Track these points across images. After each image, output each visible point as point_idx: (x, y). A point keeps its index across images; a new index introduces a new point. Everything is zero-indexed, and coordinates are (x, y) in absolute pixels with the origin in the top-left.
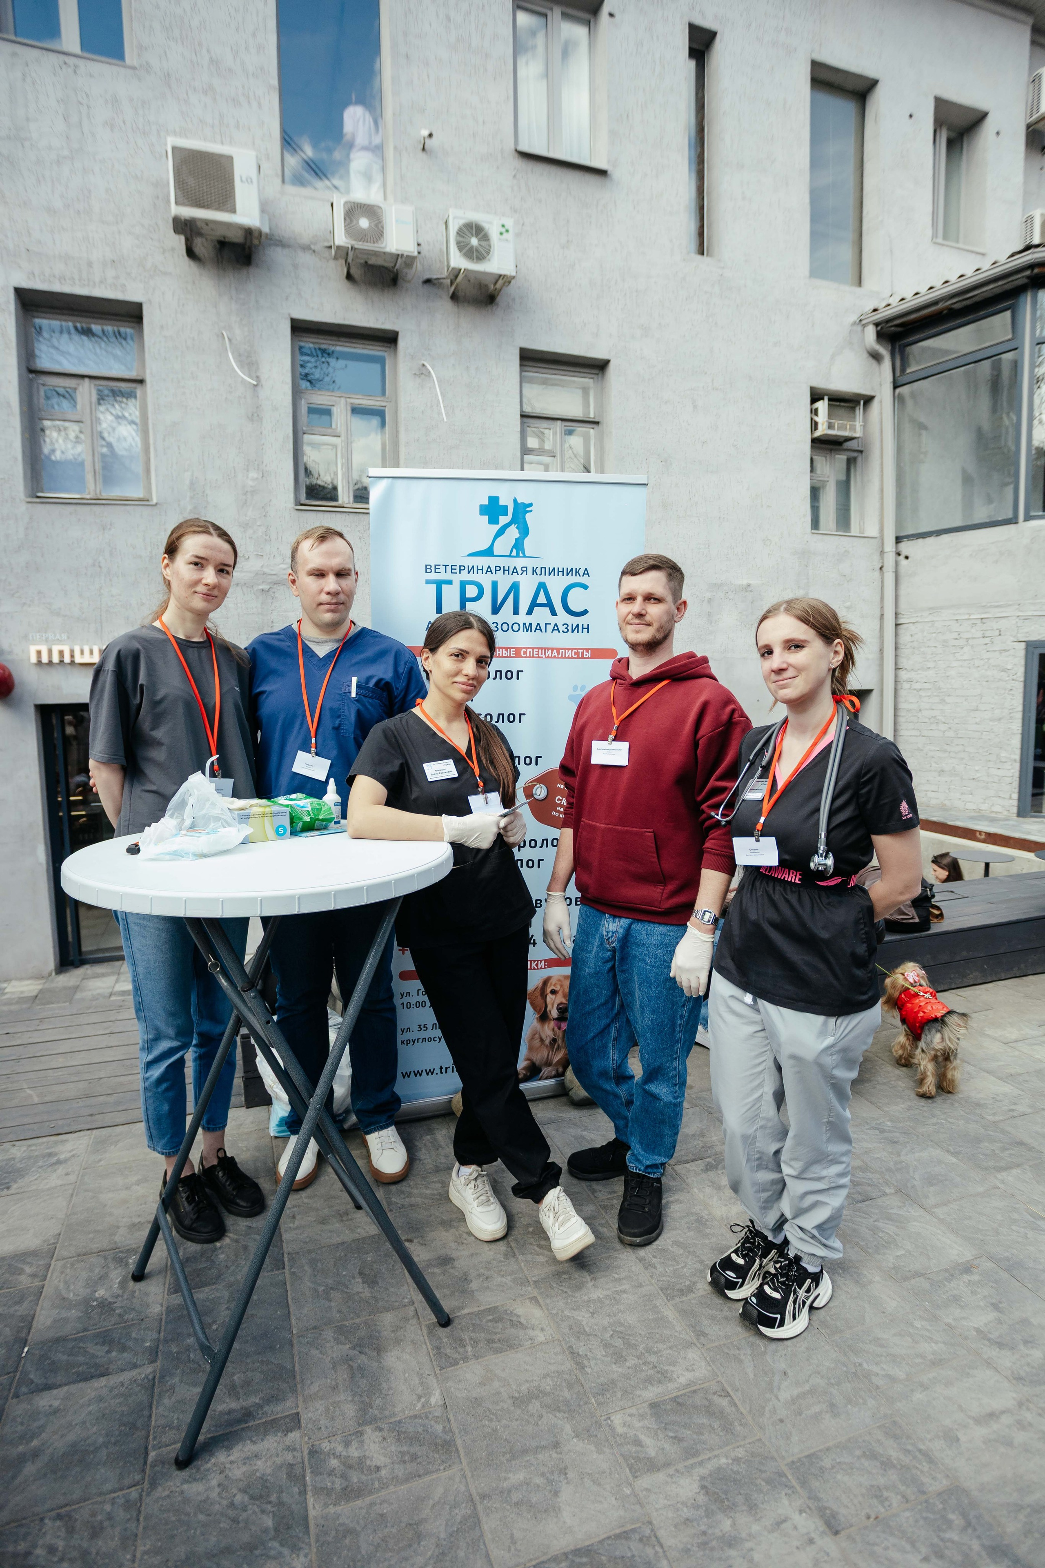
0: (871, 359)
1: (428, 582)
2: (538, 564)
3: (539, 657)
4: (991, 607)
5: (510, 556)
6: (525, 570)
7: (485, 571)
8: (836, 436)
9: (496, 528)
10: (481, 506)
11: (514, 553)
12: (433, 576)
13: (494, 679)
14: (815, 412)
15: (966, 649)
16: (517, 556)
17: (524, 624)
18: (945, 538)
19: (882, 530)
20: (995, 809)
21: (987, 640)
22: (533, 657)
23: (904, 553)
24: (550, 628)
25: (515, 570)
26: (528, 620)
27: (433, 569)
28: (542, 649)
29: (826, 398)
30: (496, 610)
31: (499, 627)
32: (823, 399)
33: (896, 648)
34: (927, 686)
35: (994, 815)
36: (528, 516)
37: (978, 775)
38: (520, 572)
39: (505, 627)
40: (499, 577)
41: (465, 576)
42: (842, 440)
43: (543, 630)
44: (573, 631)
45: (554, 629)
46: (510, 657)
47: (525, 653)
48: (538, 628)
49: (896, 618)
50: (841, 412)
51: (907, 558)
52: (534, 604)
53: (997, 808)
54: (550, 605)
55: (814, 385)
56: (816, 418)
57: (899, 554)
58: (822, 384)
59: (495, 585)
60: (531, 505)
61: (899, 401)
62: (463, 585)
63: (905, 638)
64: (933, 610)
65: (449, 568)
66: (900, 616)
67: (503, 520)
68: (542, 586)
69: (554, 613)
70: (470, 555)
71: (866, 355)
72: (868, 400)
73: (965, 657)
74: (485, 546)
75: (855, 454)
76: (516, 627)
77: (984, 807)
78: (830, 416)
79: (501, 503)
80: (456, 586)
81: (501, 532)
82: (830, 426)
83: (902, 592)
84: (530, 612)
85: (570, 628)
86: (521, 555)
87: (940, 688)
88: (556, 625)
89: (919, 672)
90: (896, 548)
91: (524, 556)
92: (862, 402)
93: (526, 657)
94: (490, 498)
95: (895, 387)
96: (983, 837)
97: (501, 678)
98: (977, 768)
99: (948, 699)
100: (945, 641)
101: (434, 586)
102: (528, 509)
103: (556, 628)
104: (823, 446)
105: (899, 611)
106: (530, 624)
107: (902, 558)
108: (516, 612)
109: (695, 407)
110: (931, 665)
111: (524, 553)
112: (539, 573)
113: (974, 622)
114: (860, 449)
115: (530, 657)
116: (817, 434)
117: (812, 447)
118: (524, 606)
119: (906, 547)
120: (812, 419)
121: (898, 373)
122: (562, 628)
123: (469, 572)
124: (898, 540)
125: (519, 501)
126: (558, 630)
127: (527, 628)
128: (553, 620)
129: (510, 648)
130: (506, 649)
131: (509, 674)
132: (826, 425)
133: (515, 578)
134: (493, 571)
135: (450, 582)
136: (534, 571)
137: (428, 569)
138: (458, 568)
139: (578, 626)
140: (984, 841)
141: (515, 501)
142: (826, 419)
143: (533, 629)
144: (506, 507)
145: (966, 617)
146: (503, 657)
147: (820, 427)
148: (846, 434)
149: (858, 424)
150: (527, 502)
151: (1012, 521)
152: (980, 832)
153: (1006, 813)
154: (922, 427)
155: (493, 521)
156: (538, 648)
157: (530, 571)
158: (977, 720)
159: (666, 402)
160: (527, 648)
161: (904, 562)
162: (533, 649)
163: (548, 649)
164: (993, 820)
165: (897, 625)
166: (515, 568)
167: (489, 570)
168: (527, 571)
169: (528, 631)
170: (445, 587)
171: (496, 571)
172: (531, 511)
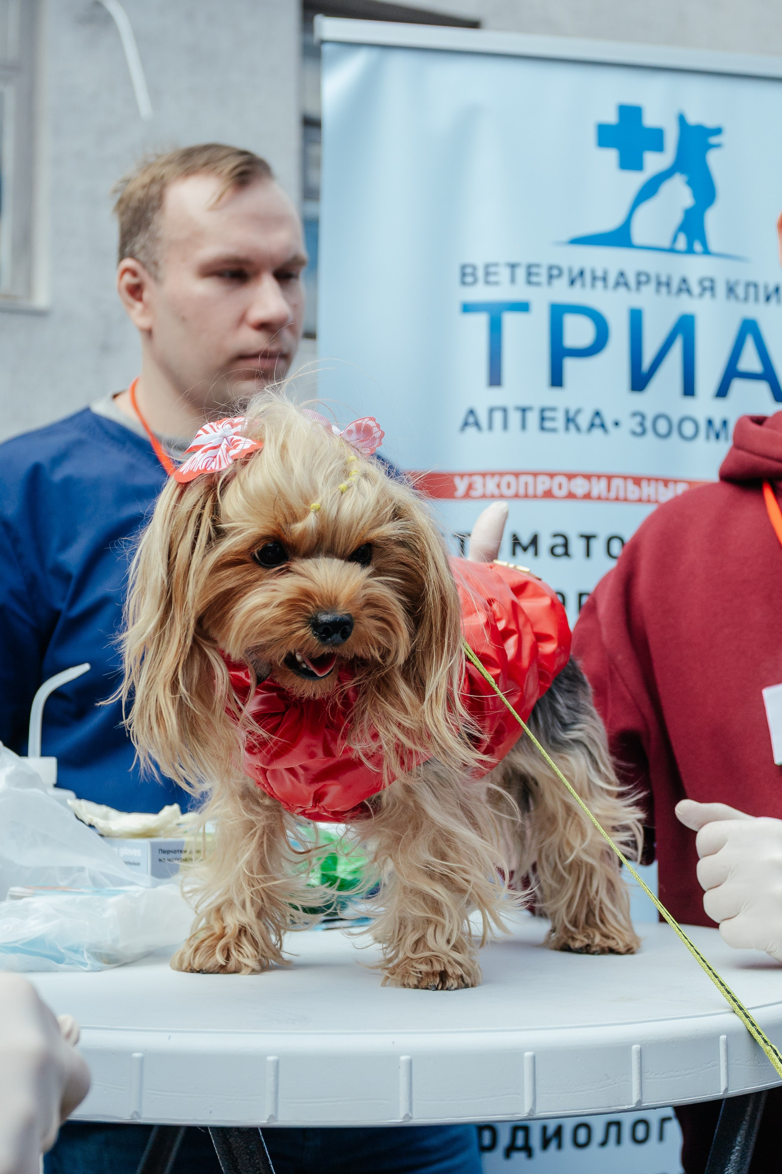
1: (467, 308)
2: (741, 273)
5: (672, 250)
6: (708, 286)
7: (611, 283)
9: (636, 180)
10: (599, 126)
11: (681, 244)
12: (480, 292)
16: (690, 251)
17: (710, 422)
25: (684, 287)
26: (718, 409)
27: (480, 274)
30: (639, 382)
31: (648, 424)
36: (713, 158)
38: (696, 289)
39: (662, 427)
40: (646, 299)
41: (561, 292)
52: (732, 372)
54: (768, 375)
59: (636, 319)
60: (718, 131)
62: (557, 313)
65: (521, 273)
67: (654, 162)
68: (749, 329)
69: (778, 397)
70: (574, 241)
74: (610, 222)
76: (688, 429)
79: (648, 121)
80: (539, 318)
81: (648, 190)
84: (722, 392)
86: (698, 248)
91: (706, 252)
94: (621, 109)
101: (482, 319)
102: (713, 141)
106: (725, 423)
108: (689, 389)
111: (704, 244)
112: (742, 296)
118: (708, 378)
123: (572, 282)
125: (690, 121)
127: (717, 430)
130: (666, 482)
133: (686, 304)
134: (632, 285)
135: (523, 307)
136: (731, 290)
137: (466, 274)
138: (543, 271)
141: (682, 120)
144: (661, 132)
146: (657, 501)
150: (709, 125)
155: (630, 162)
157: (721, 289)
166: (684, 281)
167: (622, 281)
168: (712, 289)
169: (718, 436)
170: (510, 320)
171: (639, 283)
172: (718, 146)
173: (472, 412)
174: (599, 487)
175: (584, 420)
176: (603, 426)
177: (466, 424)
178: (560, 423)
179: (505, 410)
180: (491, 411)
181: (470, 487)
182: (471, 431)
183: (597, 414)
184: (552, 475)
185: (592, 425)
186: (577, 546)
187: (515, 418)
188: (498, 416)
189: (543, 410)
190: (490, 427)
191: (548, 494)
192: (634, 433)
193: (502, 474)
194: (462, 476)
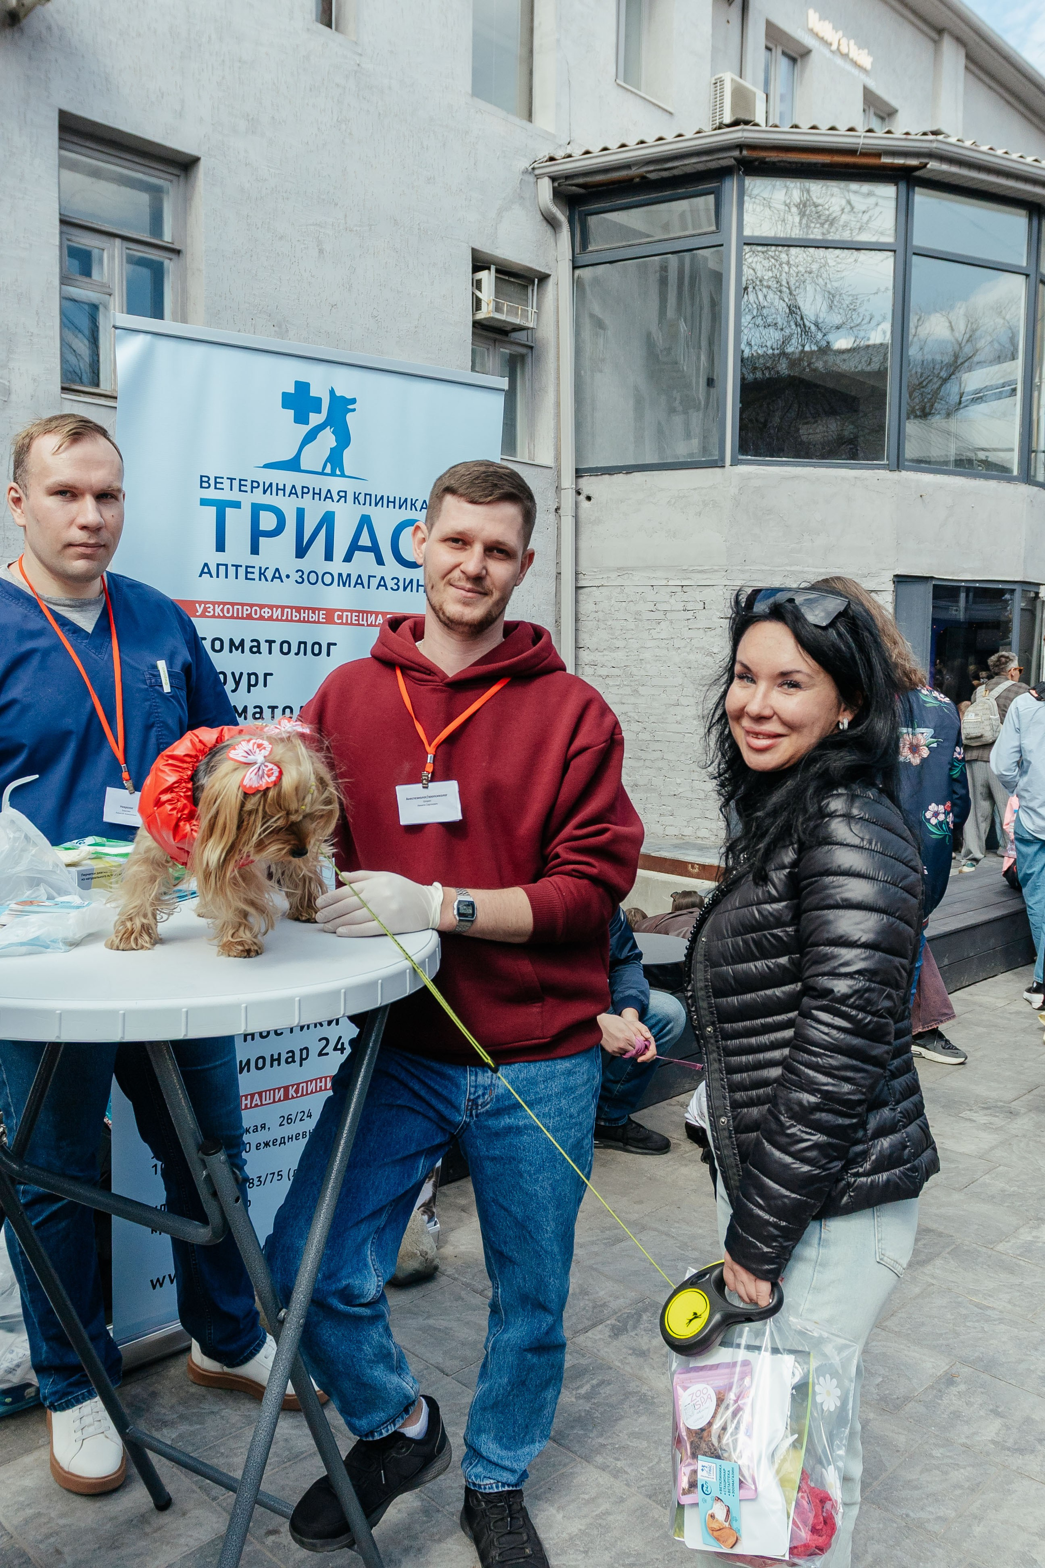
0: (545, 223)
1: (204, 502)
2: (361, 488)
3: (359, 625)
4: (693, 571)
5: (322, 473)
6: (343, 496)
7: (287, 492)
8: (504, 321)
9: (305, 429)
10: (285, 395)
11: (328, 470)
12: (211, 494)
13: (297, 654)
14: (478, 285)
15: (664, 625)
16: (333, 474)
17: (340, 575)
18: (638, 476)
19: (558, 458)
20: (700, 834)
21: (690, 615)
22: (352, 624)
23: (585, 492)
24: (374, 582)
25: (329, 496)
26: (345, 569)
27: (212, 482)
28: (363, 612)
29: (493, 268)
30: (301, 552)
31: (305, 577)
32: (489, 269)
33: (577, 620)
34: (616, 671)
35: (699, 841)
36: (349, 417)
37: (680, 790)
38: (336, 498)
39: (313, 578)
40: (306, 502)
41: (258, 497)
42: (508, 329)
43: (366, 585)
44: (405, 589)
45: (379, 585)
46: (319, 622)
47: (340, 617)
48: (359, 582)
49: (577, 580)
50: (510, 289)
51: (589, 498)
52: (354, 547)
53: (703, 833)
54: (375, 549)
55: (478, 246)
56: (478, 293)
57: (578, 493)
58: (487, 248)
59: (300, 514)
60: (354, 401)
61: (578, 285)
62: (256, 509)
63: (587, 607)
64: (622, 571)
65: (236, 484)
66: (581, 576)
67: (316, 419)
68: (365, 521)
69: (380, 561)
70: (268, 466)
71: (539, 217)
72: (543, 278)
73: (662, 636)
74: (288, 455)
75: (523, 350)
76: (328, 579)
77: (687, 831)
78: (498, 292)
79: (313, 393)
80: (246, 512)
81: (310, 437)
82: (498, 309)
83: (583, 544)
84: (348, 558)
85: (401, 584)
86: (338, 472)
87: (632, 675)
88: (382, 578)
89: (605, 652)
90: (576, 485)
91: (343, 475)
92: (536, 280)
93: (342, 624)
94: (298, 384)
95: (575, 268)
96: (696, 870)
97: (305, 654)
98: (679, 781)
99: (641, 690)
100: (638, 613)
101: (213, 510)
102: (350, 407)
103: (382, 583)
104: (485, 333)
105: (580, 569)
106: (349, 575)
107: (582, 498)
108: (329, 556)
109: (321, 251)
110: (620, 643)
111: (342, 470)
112: (362, 502)
113: (674, 589)
114: (530, 344)
115: (347, 624)
116: (480, 316)
117: (474, 333)
118: (341, 550)
119: (588, 484)
120: (473, 293)
121: (577, 250)
122: (391, 584)
123: (265, 492)
124: (579, 473)
125: (338, 394)
126: (385, 585)
127: (344, 580)
128: (379, 571)
129: (319, 609)
130: (314, 610)
131: (316, 647)
132: (492, 306)
133: (329, 506)
134: (300, 494)
135: (237, 505)
136: (356, 498)
137: (204, 482)
138: (249, 483)
139: (411, 581)
140: (697, 876)
141: (332, 392)
142: (492, 297)
143: (353, 583)
144: (319, 400)
145: (664, 582)
146: (308, 622)
147: (484, 305)
148: (517, 321)
149: (531, 310)
150: (349, 397)
151: (718, 464)
152: (693, 865)
153: (713, 838)
154: (599, 324)
155: (302, 418)
156: (359, 612)
157: (350, 497)
158: (679, 718)
159: (281, 238)
160: (342, 611)
161: (585, 504)
162: (352, 611)
163: (372, 613)
164: (702, 848)
165: (578, 588)
166: (329, 491)
167: (293, 492)
168: (345, 497)
169: (344, 585)
170: (229, 511)
171: (303, 493)
172: (354, 410)
173: (206, 565)
174: (277, 613)
175: (269, 574)
176: (280, 577)
177: (202, 572)
178: (256, 576)
179: (226, 565)
180: (218, 565)
181: (205, 610)
182: (206, 576)
183: (277, 570)
184: (251, 606)
185: (274, 577)
186: (264, 647)
187: (232, 570)
188: (222, 569)
189: (247, 567)
190: (218, 577)
191: (249, 617)
192: (296, 581)
193: (225, 604)
194: (200, 603)
